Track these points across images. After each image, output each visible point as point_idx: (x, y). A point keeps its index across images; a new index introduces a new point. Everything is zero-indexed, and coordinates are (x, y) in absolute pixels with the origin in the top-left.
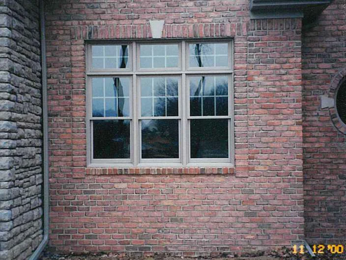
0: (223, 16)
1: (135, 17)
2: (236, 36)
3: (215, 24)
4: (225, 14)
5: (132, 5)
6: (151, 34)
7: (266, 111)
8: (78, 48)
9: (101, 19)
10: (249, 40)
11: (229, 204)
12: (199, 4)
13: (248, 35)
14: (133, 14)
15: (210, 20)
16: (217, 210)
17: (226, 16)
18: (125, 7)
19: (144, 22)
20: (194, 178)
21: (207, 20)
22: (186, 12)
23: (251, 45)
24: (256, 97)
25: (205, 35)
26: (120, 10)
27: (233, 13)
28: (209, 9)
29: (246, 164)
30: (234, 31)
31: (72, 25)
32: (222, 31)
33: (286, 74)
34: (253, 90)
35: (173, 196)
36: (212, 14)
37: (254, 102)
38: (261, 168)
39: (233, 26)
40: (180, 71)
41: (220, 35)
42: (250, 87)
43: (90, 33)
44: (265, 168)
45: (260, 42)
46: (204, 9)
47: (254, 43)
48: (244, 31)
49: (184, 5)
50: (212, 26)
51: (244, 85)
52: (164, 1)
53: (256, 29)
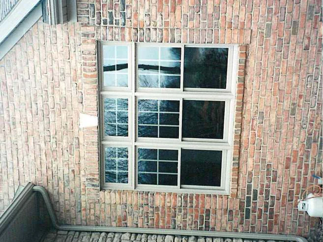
0: (75, 52)
1: (77, 141)
2: (95, 38)
3: (82, 61)
4: (73, 50)
5: (65, 144)
6: (93, 127)
7: (178, 7)
8: (108, 197)
9: (79, 174)
10: (100, 24)
11: (281, 51)
12: (63, 76)
13: (94, 25)
14: (74, 143)
15: (79, 66)
16: (286, 65)
17: (75, 48)
18: (67, 151)
19: (81, 132)
20: (248, 89)
21: (79, 69)
22: (71, 91)
23: (105, 23)
25: (94, 71)
26: (70, 156)
27: (72, 41)
28: (67, 66)
29: (236, 31)
30: (90, 41)
31: (85, 201)
32: (89, 54)
34: (154, 22)
35: (266, 112)
36: (73, 63)
37: (167, 20)
38: (242, 16)
39: (84, 41)
40: (132, 98)
41: (95, 56)
42: (150, 24)
43: (93, 185)
44: (242, 10)
45: (101, 12)
46: (67, 71)
47: (103, 18)
48: (90, 30)
49: (64, 92)
50: (85, 64)
51: (148, 31)
52: (61, 112)
53: (88, 16)
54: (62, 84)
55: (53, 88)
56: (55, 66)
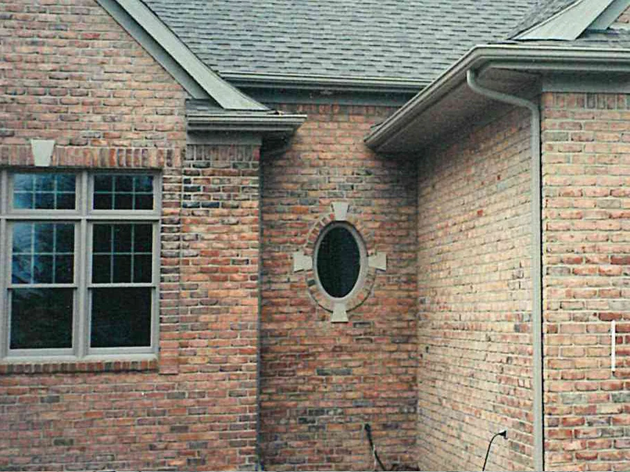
0: (146, 138)
1: (8, 133)
2: (166, 167)
3: (133, 148)
4: (149, 136)
6: (32, 160)
7: (206, 277)
10: (185, 174)
11: (148, 415)
12: (110, 120)
13: (183, 167)
14: (4, 129)
15: (125, 143)
16: (129, 424)
17: (151, 139)
19: (22, 141)
20: (94, 378)
21: (121, 142)
22: (89, 130)
23: (187, 181)
24: (192, 256)
25: (119, 163)
27: (161, 135)
28: (125, 126)
29: (176, 355)
30: (162, 160)
32: (144, 159)
33: (237, 223)
34: (188, 246)
35: (59, 406)
36: (130, 135)
37: (190, 263)
38: (197, 360)
39: (161, 152)
40: (78, 215)
41: (141, 165)
42: (184, 240)
44: (204, 359)
45: (200, 177)
46: (119, 126)
47: (192, 178)
48: (177, 161)
49: (86, 119)
50: (129, 151)
51: (176, 238)
52: (56, 112)
53: (195, 158)
54: (99, 118)
55: (92, 104)
56: (125, 110)
